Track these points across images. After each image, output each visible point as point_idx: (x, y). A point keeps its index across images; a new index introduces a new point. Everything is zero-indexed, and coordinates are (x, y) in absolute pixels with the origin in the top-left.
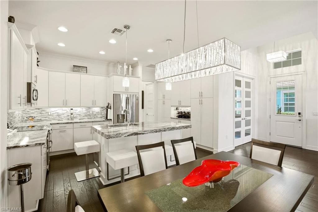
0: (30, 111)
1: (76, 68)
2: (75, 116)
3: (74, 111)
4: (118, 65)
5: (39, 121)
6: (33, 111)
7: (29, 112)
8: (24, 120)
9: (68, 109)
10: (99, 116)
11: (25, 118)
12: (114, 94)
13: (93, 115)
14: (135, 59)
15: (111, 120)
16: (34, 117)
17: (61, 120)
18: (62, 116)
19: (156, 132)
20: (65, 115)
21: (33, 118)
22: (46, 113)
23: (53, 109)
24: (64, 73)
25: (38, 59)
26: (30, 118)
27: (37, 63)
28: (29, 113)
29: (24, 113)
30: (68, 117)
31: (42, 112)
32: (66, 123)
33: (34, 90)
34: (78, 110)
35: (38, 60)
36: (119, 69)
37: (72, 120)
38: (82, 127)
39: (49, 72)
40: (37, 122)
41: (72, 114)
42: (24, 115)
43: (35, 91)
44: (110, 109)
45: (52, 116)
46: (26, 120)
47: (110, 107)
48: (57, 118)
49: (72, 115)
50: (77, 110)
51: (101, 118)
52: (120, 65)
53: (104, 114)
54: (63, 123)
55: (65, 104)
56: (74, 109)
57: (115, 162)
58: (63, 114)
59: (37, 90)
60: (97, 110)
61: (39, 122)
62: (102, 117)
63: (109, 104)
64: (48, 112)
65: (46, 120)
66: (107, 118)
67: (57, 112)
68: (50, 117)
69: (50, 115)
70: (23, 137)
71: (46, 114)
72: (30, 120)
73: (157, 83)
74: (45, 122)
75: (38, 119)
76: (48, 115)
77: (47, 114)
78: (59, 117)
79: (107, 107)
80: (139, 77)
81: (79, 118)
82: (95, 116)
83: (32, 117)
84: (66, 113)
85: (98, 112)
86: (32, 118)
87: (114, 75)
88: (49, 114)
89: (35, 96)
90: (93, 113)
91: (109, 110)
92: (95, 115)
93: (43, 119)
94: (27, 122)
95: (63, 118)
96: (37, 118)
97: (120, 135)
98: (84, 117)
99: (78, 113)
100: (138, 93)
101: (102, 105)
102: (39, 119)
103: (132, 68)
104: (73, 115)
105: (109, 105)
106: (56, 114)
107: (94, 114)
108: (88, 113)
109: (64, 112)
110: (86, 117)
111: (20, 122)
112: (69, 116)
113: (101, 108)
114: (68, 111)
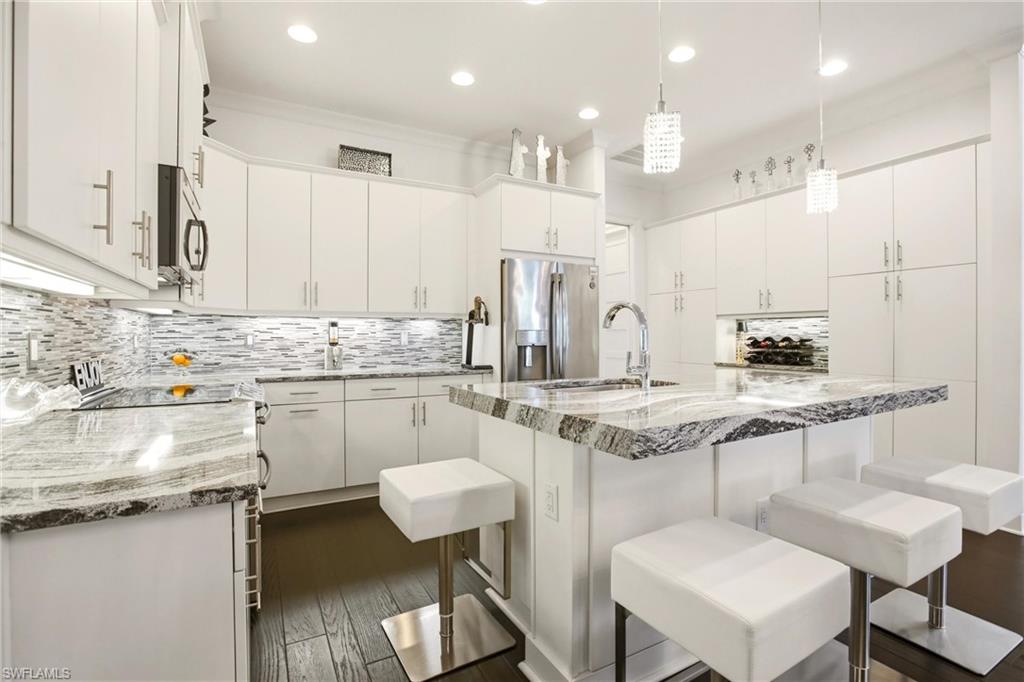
0: (177, 328)
1: (353, 157)
2: (346, 351)
3: (342, 333)
4: (516, 143)
5: (210, 368)
6: (188, 330)
7: (174, 331)
8: (157, 363)
9: (321, 325)
10: (436, 354)
11: (160, 357)
12: (503, 262)
13: (411, 350)
14: (589, 114)
15: (490, 367)
16: (194, 353)
17: (292, 366)
18: (297, 351)
19: (836, 417)
20: (310, 349)
21: (190, 358)
22: (238, 338)
23: (262, 324)
24: (309, 174)
25: (206, 111)
26: (178, 356)
27: (205, 126)
28: (173, 335)
29: (156, 335)
30: (319, 357)
31: (222, 334)
32: (316, 379)
33: (190, 223)
34: (356, 330)
35: (207, 116)
36: (518, 162)
37: (335, 368)
38: (379, 396)
39: (250, 166)
40: (206, 372)
41: (333, 344)
42: (155, 344)
43: (194, 229)
44: (487, 324)
45: (261, 350)
46: (163, 365)
47: (483, 316)
48: (277, 359)
49: (335, 348)
50: (352, 329)
51: (443, 361)
52: (522, 144)
53: (453, 347)
54: (307, 380)
55: (310, 301)
56: (342, 323)
57: (750, 631)
58: (301, 344)
59: (202, 224)
60: (427, 329)
61: (210, 375)
62: (447, 359)
63: (478, 302)
64: (247, 335)
65: (238, 366)
66: (469, 361)
67: (279, 333)
68: (254, 355)
69: (252, 348)
70: (152, 433)
71: (236, 342)
72: (180, 363)
73: (645, 229)
74: (234, 373)
75: (208, 361)
76: (245, 345)
77: (242, 342)
78: (286, 356)
79: (472, 315)
80: (595, 196)
81: (359, 361)
82: (418, 353)
83: (185, 351)
84: (311, 342)
85: (432, 339)
86: (186, 357)
87: (503, 181)
88: (250, 342)
89: (198, 252)
90: (410, 342)
91: (478, 328)
92: (420, 349)
93: (225, 361)
94: (168, 371)
95: (299, 359)
96: (201, 358)
97: (696, 434)
98: (379, 359)
99: (355, 340)
100: (594, 259)
101: (449, 311)
102: (212, 360)
103: (566, 156)
104: (341, 350)
105: (479, 309)
106: (276, 342)
107: (416, 346)
108: (394, 342)
109: (303, 335)
110: (387, 359)
111: (139, 372)
112: (325, 353)
113: (441, 324)
114: (320, 330)
